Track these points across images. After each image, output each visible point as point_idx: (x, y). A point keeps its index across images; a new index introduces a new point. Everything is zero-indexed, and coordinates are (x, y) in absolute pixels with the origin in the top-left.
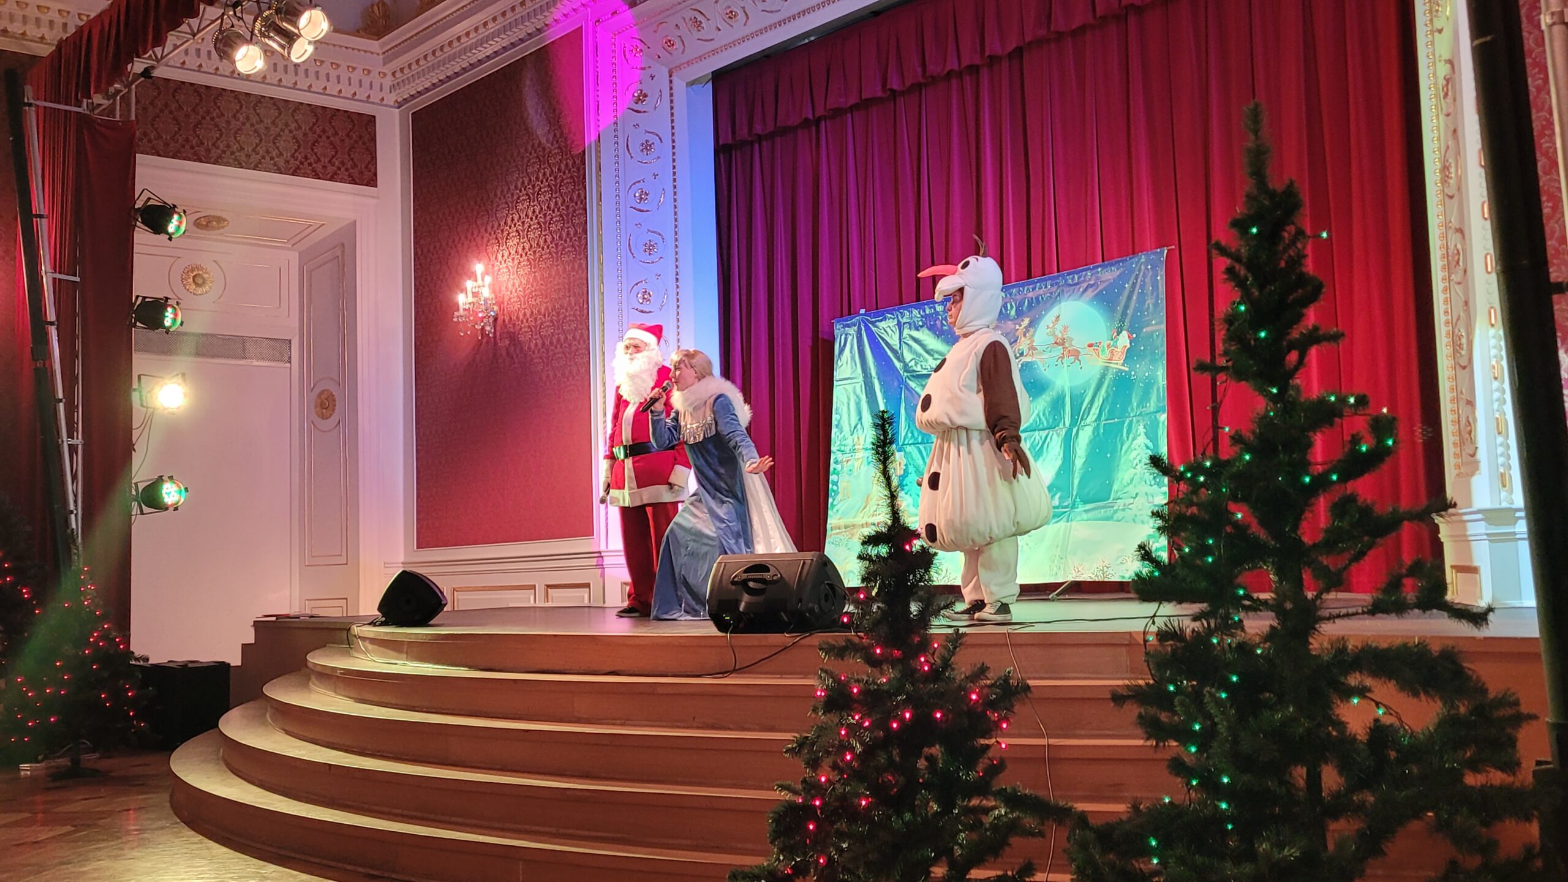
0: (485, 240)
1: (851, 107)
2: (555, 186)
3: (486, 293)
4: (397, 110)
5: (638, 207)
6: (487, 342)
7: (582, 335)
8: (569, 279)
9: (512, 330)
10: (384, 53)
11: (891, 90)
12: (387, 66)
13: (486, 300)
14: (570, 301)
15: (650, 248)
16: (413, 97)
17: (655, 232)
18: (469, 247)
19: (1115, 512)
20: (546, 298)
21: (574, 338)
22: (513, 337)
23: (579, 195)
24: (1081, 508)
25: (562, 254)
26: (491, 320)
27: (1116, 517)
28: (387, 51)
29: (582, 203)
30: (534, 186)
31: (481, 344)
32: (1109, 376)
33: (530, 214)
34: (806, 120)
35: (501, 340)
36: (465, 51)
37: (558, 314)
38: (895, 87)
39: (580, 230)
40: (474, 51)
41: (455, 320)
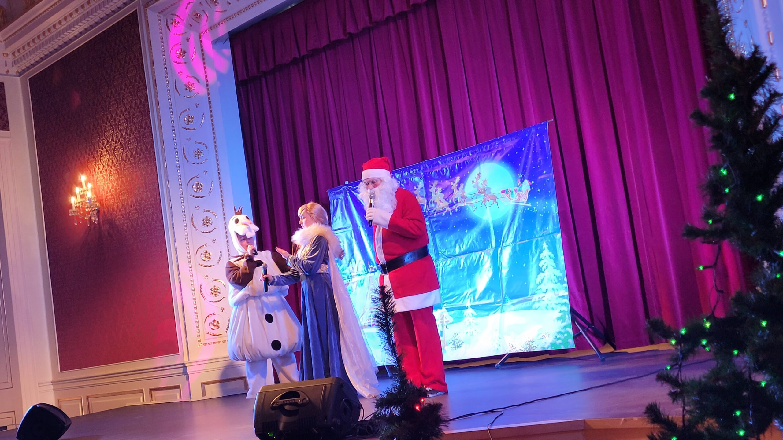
0: (86, 159)
1: (324, 47)
2: (129, 118)
3: (89, 194)
4: (19, 78)
5: (188, 127)
6: (94, 228)
7: (157, 217)
8: (145, 179)
9: (110, 218)
10: (5, 40)
11: (350, 34)
12: (8, 49)
13: (89, 200)
14: (147, 195)
15: (198, 154)
16: (28, 68)
17: (200, 143)
18: (76, 165)
19: (534, 303)
20: (131, 194)
21: (153, 219)
22: (111, 223)
23: (146, 123)
24: (509, 302)
25: (138, 163)
26: (95, 212)
27: (534, 306)
28: (7, 39)
29: (148, 127)
30: (115, 120)
31: (90, 230)
32: (519, 212)
33: (114, 138)
34: (295, 58)
35: (103, 225)
36: (59, 34)
37: (140, 204)
38: (352, 31)
39: (149, 147)
40: (65, 33)
41: (70, 215)
